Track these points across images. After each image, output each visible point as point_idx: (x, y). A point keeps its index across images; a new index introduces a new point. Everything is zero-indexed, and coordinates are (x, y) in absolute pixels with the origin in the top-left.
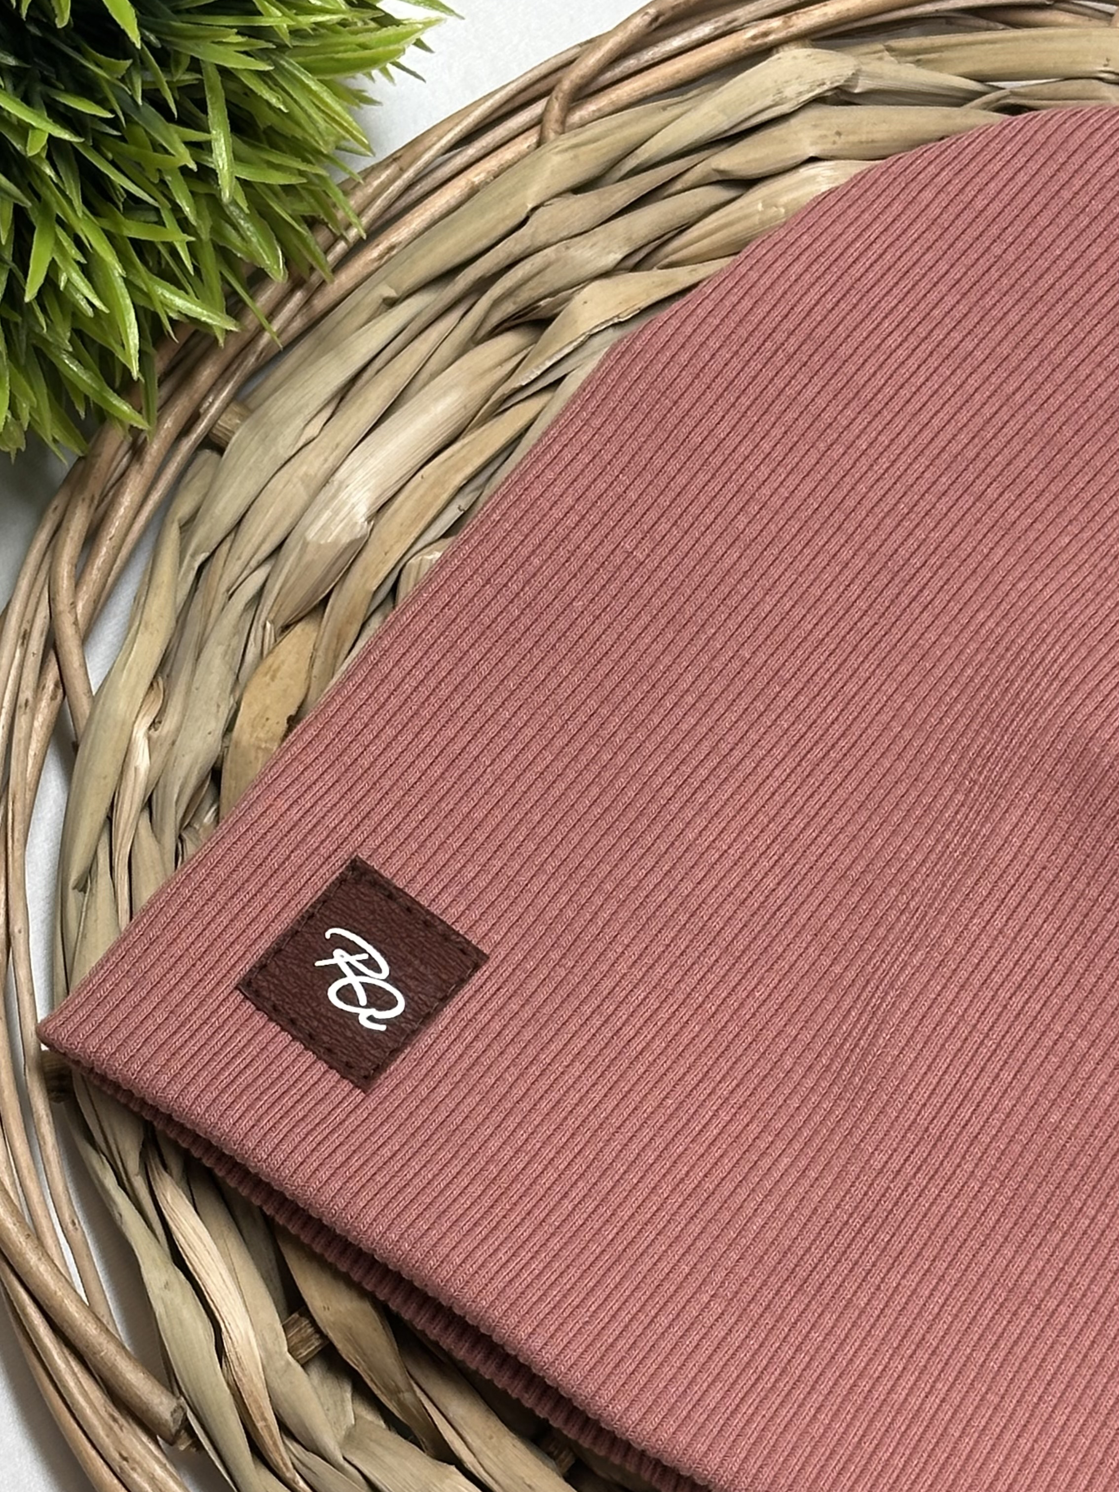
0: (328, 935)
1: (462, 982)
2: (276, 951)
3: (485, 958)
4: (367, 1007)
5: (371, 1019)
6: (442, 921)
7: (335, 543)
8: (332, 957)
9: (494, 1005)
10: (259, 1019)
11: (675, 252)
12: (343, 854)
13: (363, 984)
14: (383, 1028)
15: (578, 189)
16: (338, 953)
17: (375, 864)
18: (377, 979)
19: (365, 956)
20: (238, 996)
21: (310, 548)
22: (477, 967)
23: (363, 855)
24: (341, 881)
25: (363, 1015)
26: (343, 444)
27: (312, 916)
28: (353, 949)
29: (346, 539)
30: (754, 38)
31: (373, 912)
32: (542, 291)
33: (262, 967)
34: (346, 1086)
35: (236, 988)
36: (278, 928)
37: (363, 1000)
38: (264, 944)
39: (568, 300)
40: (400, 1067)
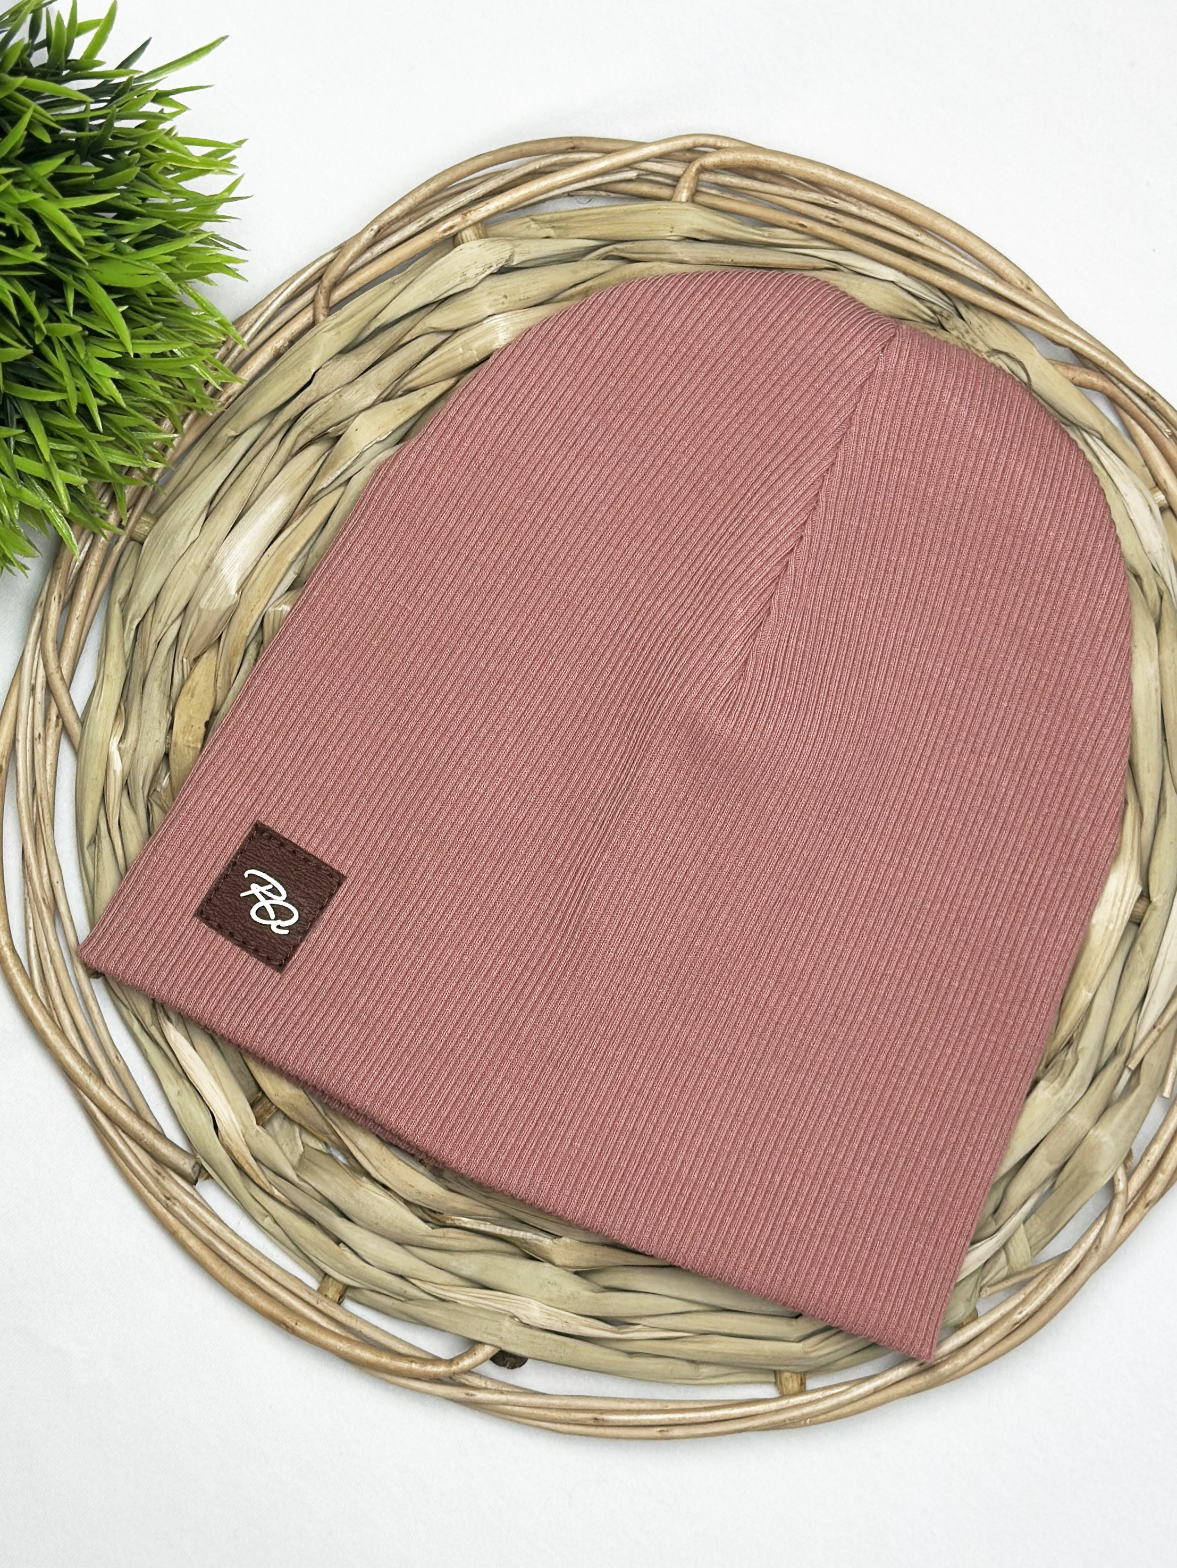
0: (246, 875)
1: (331, 896)
2: (216, 889)
3: (343, 878)
4: (275, 919)
5: (279, 927)
6: (315, 858)
7: (218, 609)
8: (250, 889)
9: (353, 909)
10: (212, 934)
11: (411, 381)
12: (250, 819)
13: (271, 905)
14: (286, 932)
15: (345, 351)
16: (254, 886)
17: (269, 824)
18: (280, 901)
19: (270, 887)
20: (196, 921)
21: (204, 615)
22: (340, 884)
23: (262, 818)
24: (250, 837)
25: (274, 924)
26: (216, 541)
27: (235, 864)
28: (263, 883)
29: (225, 606)
30: (445, 231)
31: (272, 856)
32: (328, 424)
33: (208, 900)
34: (269, 971)
35: (194, 915)
36: (216, 874)
37: (272, 915)
38: (206, 888)
39: (347, 426)
40: (299, 957)
